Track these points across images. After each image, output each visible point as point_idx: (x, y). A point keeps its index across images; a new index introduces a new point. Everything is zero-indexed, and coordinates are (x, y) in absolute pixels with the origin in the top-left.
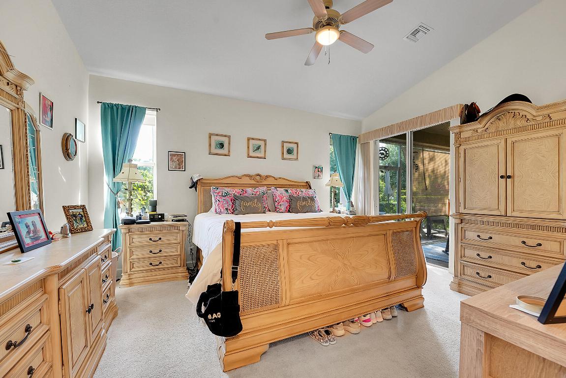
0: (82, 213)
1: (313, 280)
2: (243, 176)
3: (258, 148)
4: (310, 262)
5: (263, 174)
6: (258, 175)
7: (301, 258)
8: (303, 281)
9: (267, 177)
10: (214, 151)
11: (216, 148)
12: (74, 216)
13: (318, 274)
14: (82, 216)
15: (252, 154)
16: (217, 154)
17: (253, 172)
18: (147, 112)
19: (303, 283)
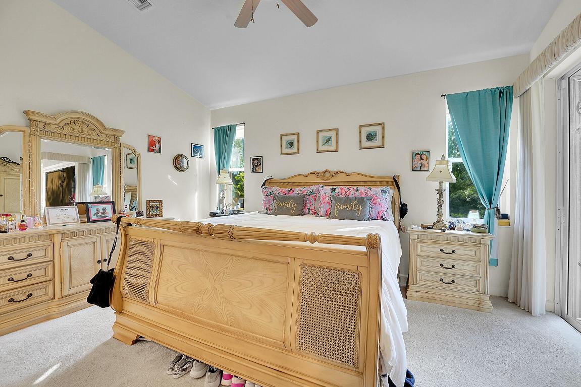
0: (159, 206)
1: (177, 291)
2: (311, 173)
3: (329, 140)
4: (178, 270)
5: (333, 169)
6: (326, 171)
7: (172, 263)
8: (168, 288)
9: (336, 173)
10: (285, 151)
11: (286, 148)
12: (153, 207)
13: (183, 288)
14: (158, 207)
15: (321, 148)
16: (287, 154)
17: (320, 169)
18: (237, 128)
19: (167, 290)
